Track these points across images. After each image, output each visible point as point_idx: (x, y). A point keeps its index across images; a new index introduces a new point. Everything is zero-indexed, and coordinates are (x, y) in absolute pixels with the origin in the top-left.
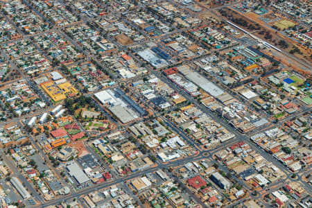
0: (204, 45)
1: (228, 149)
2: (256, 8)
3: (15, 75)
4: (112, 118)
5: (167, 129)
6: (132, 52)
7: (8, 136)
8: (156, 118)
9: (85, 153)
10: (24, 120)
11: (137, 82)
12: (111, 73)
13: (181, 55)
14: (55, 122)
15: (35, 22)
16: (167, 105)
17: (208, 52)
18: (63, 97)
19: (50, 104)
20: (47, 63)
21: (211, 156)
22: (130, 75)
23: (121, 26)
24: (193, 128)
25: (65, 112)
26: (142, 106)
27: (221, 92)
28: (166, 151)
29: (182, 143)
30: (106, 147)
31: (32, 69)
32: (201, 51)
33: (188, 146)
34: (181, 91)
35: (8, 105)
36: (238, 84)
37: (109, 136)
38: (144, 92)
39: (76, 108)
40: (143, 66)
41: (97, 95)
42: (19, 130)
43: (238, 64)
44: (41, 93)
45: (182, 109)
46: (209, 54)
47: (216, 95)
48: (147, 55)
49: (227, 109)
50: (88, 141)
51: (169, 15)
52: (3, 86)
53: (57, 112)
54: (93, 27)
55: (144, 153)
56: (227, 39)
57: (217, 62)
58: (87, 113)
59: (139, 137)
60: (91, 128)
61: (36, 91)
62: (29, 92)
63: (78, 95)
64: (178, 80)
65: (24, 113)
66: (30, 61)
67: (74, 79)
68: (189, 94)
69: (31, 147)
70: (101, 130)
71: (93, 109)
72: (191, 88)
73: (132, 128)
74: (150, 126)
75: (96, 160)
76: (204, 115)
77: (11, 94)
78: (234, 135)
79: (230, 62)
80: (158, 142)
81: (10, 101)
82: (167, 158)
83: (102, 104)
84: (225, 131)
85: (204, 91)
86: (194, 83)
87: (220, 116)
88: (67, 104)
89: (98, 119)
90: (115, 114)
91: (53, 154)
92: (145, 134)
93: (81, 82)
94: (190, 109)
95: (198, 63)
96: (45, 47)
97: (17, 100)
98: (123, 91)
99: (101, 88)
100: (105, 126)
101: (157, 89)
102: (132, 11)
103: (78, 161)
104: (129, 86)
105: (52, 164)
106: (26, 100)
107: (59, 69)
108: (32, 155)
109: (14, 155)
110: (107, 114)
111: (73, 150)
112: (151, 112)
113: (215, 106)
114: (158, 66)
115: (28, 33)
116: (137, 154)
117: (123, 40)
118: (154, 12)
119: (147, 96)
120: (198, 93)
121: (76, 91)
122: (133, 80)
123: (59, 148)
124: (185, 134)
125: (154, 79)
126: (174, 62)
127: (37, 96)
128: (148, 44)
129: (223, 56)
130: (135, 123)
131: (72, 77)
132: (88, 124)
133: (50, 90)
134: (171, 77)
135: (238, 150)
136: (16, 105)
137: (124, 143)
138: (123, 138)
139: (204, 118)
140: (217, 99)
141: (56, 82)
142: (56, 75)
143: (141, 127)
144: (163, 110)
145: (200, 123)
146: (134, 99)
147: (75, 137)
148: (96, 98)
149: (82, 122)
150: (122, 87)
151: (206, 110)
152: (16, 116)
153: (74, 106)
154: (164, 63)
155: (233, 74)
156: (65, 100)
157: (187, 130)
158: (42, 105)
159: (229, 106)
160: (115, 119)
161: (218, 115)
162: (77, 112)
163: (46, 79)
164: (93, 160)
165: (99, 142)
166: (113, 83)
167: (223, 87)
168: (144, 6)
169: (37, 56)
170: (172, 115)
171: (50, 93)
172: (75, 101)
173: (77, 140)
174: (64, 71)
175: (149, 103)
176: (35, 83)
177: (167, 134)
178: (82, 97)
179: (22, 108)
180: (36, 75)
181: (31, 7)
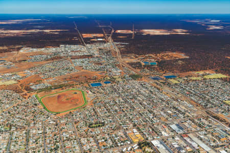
0: (200, 126)
2: (223, 112)
3: (118, 128)
6: (167, 125)
10: (121, 149)
11: (170, 139)
12: (158, 133)
13: (189, 129)
14: (134, 151)
15: (127, 108)
16: (184, 151)
17: (202, 129)
18: (138, 141)
19: (132, 143)
20: (131, 125)
22: (166, 135)
23: (162, 113)
25: (138, 148)
26: (172, 150)
27: (209, 149)
31: (125, 127)
32: (199, 128)
34: (190, 145)
35: (115, 141)
36: (217, 146)
38: (173, 144)
39: (143, 146)
40: (172, 131)
41: (152, 142)
43: (216, 137)
47: (207, 150)
48: (174, 127)
51: (183, 111)
52: (113, 132)
53: (135, 147)
54: (151, 112)
56: (210, 125)
57: (206, 134)
58: (148, 149)
61: (127, 137)
62: (124, 136)
64: (188, 140)
65: (121, 145)
66: (124, 123)
67: (142, 134)
68: (194, 148)
71: (150, 148)
72: (194, 144)
77: (116, 136)
79: (213, 136)
83: (154, 146)
85: (201, 147)
86: (196, 143)
88: (139, 144)
90: (160, 152)
93: (145, 135)
95: (197, 134)
96: (131, 118)
97: (119, 139)
98: (164, 141)
99: (154, 139)
101: (179, 143)
102: (167, 107)
104: (166, 140)
106: (122, 140)
107: (136, 128)
110: (156, 152)
114: (179, 133)
115: (124, 112)
117: (163, 119)
118: (176, 109)
119: (174, 146)
120: (198, 148)
121: (143, 139)
122: (168, 137)
125: (177, 138)
126: (186, 132)
127: (127, 139)
128: (174, 122)
129: (209, 132)
131: (141, 132)
134: (185, 138)
136: (118, 141)
140: (208, 152)
141: (135, 134)
142: (135, 130)
146: (169, 146)
150: (163, 140)
152: (118, 146)
153: (142, 145)
154: (181, 132)
155: (214, 141)
156: (139, 142)
158: (129, 143)
162: (143, 148)
163: (131, 132)
166: (158, 137)
167: (210, 146)
168: (172, 106)
169: (128, 121)
171: (132, 138)
172: (143, 143)
174: (138, 129)
175: (175, 149)
176: (126, 133)
178: (146, 142)
179: (120, 143)
180: (127, 129)
181: (126, 102)
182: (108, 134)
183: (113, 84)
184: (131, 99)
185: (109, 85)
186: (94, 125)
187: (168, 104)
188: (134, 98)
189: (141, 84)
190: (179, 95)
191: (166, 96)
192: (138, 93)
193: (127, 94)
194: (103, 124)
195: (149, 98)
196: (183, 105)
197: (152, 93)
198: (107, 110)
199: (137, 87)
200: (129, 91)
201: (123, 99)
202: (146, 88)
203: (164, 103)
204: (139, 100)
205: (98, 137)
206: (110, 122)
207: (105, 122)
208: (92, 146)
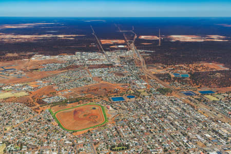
6: (206, 152)
15: (155, 128)
20: (161, 150)
23: (199, 137)
31: (154, 151)
51: (225, 135)
54: (185, 135)
66: (153, 147)
96: (160, 141)
102: (204, 130)
115: (152, 133)
117: (200, 145)
118: (217, 133)
128: (215, 149)
168: (211, 128)
169: (156, 145)
181: (154, 121)
183: (138, 99)
184: (159, 117)
185: (133, 99)
186: (116, 148)
187: (206, 126)
188: (164, 116)
189: (171, 100)
190: (219, 116)
191: (202, 116)
192: (167, 111)
193: (154, 111)
194: (128, 147)
195: (182, 118)
196: (225, 127)
197: (185, 112)
198: (131, 130)
199: (166, 103)
200: (157, 108)
201: (150, 118)
202: (178, 105)
203: (201, 125)
204: (170, 120)
206: (136, 144)
207: (129, 145)
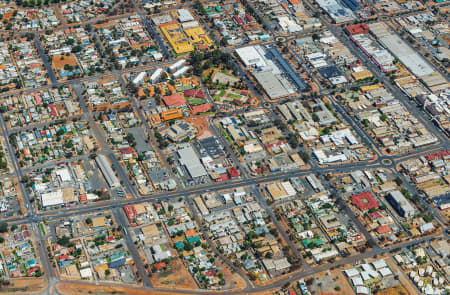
1: (423, 158)
3: (127, 7)
4: (255, 89)
5: (335, 115)
7: (102, 95)
8: (321, 97)
9: (207, 134)
10: (128, 75)
11: (303, 40)
12: (266, 20)
13: (378, 6)
14: (172, 83)
16: (342, 79)
17: (421, 6)
18: (190, 48)
19: (169, 56)
21: (394, 165)
22: (294, 27)
24: (374, 119)
25: (188, 71)
26: (304, 76)
27: (430, 70)
28: (327, 149)
29: (353, 139)
30: (238, 131)
32: (411, 3)
33: (361, 145)
34: (368, 60)
35: (109, 50)
37: (246, 115)
38: (310, 56)
39: (206, 67)
40: (316, 15)
41: (240, 51)
42: (119, 89)
44: (159, 39)
45: (364, 88)
46: (423, 10)
47: (420, 73)
49: (433, 97)
50: (214, 117)
52: (107, 21)
53: (176, 69)
55: (293, 146)
57: (433, 23)
58: (220, 76)
59: (290, 122)
60: (222, 99)
61: (153, 35)
62: (142, 35)
63: (212, 47)
64: (366, 44)
65: (129, 65)
67: (210, 24)
68: (380, 67)
69: (132, 115)
70: (236, 105)
71: (231, 72)
72: (384, 59)
73: (283, 108)
74: (310, 108)
75: (221, 147)
76: (396, 102)
77: (116, 35)
78: (436, 139)
80: (317, 133)
81: (112, 45)
82: (326, 159)
83: (245, 66)
84: (423, 131)
85: (402, 65)
86: (389, 51)
87: (420, 107)
88: (193, 60)
89: (236, 87)
90: (262, 83)
91: (161, 130)
92: (299, 118)
93: (219, 29)
94: (377, 91)
95: (402, 22)
97: (123, 44)
98: (280, 50)
99: (247, 42)
100: (244, 99)
101: (331, 53)
103: (195, 144)
104: (289, 44)
105: (158, 144)
106: (136, 46)
107: (191, 6)
108: (131, 127)
109: (107, 124)
110: (249, 83)
111: (191, 128)
112: (316, 87)
113: (415, 91)
114: (339, 19)
116: (283, 146)
119: (313, 63)
120: (394, 67)
122: (298, 35)
123: (172, 122)
124: (361, 127)
125: (329, 38)
127: (152, 42)
129: (445, 15)
130: (288, 101)
131: (207, 20)
132: (219, 92)
133: (172, 36)
134: (356, 37)
135: (437, 163)
136: (120, 52)
137: (268, 127)
138: (266, 120)
139: (395, 107)
140: (421, 81)
141: (184, 25)
142: (185, 14)
143: (297, 107)
144: (335, 86)
145: (386, 113)
146: (294, 65)
147: (197, 109)
148: (237, 55)
149: (211, 88)
150: (279, 44)
151: (400, 95)
152: (118, 67)
153: (203, 63)
154: (350, 15)
156: (192, 53)
157: (364, 122)
158: (158, 56)
159: (438, 93)
160: (259, 90)
161: (418, 105)
162: (206, 73)
163: (169, 19)
164: (216, 146)
165: (231, 121)
166: (266, 36)
167: (434, 63)
170: (347, 96)
171: (172, 41)
172: (206, 57)
173: (198, 114)
174: (198, 9)
175: (315, 73)
176: (153, 23)
177: (333, 123)
178: (217, 52)
179: (128, 58)
180: (157, 11)
182: (88, 29)
205: (50, 39)
208: (26, 69)
